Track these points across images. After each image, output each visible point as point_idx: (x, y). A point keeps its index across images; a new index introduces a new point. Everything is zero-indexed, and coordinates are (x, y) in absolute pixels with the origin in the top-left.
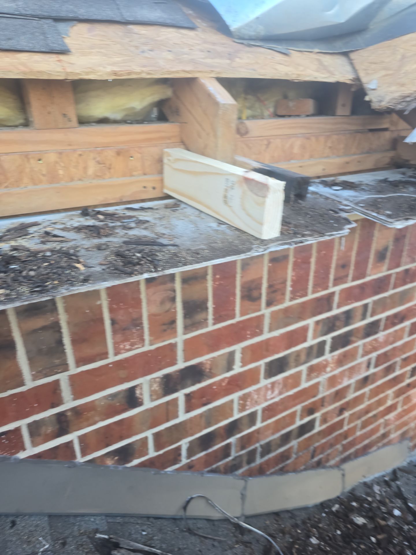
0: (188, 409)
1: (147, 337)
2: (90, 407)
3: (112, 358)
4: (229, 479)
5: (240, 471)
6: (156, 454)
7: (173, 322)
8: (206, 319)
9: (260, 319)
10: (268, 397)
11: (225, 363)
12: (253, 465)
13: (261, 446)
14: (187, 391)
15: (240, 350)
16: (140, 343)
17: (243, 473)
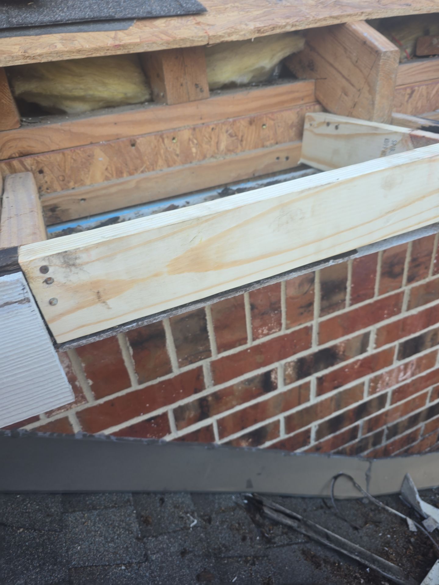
0: (320, 392)
1: (283, 321)
2: (229, 392)
3: (250, 344)
4: (354, 461)
5: (366, 453)
6: (287, 436)
7: (311, 304)
8: (344, 300)
9: (399, 297)
10: (400, 379)
11: (358, 345)
12: (378, 447)
13: (388, 428)
14: (320, 374)
15: (375, 331)
16: (277, 328)
17: (368, 454)
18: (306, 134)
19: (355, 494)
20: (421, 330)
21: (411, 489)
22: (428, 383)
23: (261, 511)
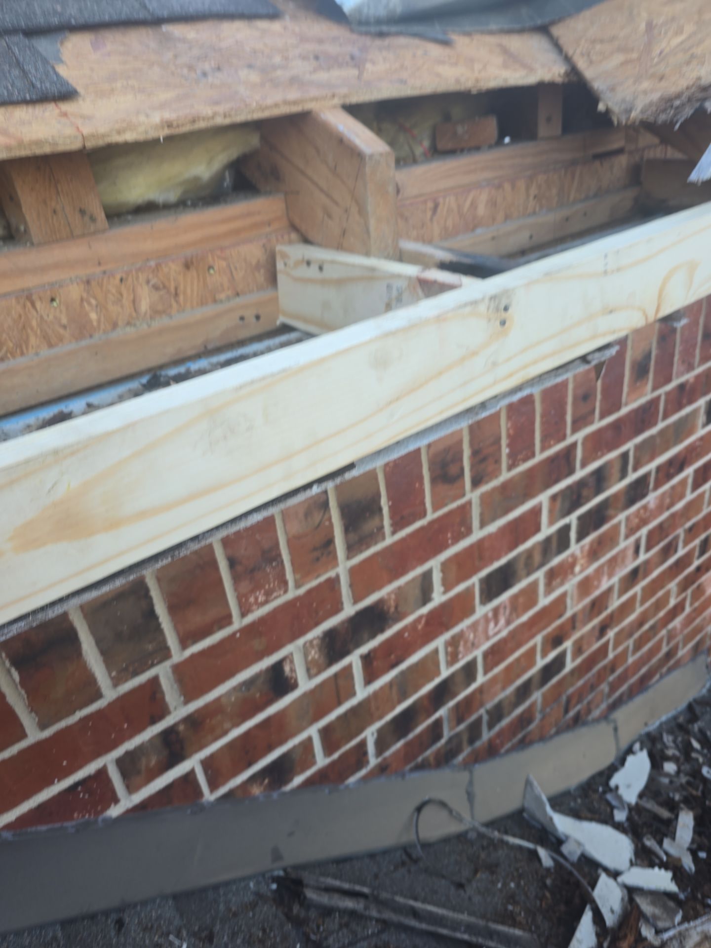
0: (369, 679)
1: (289, 576)
2: (215, 708)
3: (238, 623)
4: (445, 775)
5: (460, 758)
6: (328, 761)
7: (330, 542)
8: (381, 528)
9: (465, 510)
10: (491, 633)
11: (417, 592)
12: (478, 744)
13: (488, 712)
14: (364, 649)
15: (439, 567)
16: (280, 589)
17: (464, 760)
18: (281, 278)
19: (454, 828)
20: (506, 553)
21: (538, 799)
22: (534, 630)
23: (302, 897)
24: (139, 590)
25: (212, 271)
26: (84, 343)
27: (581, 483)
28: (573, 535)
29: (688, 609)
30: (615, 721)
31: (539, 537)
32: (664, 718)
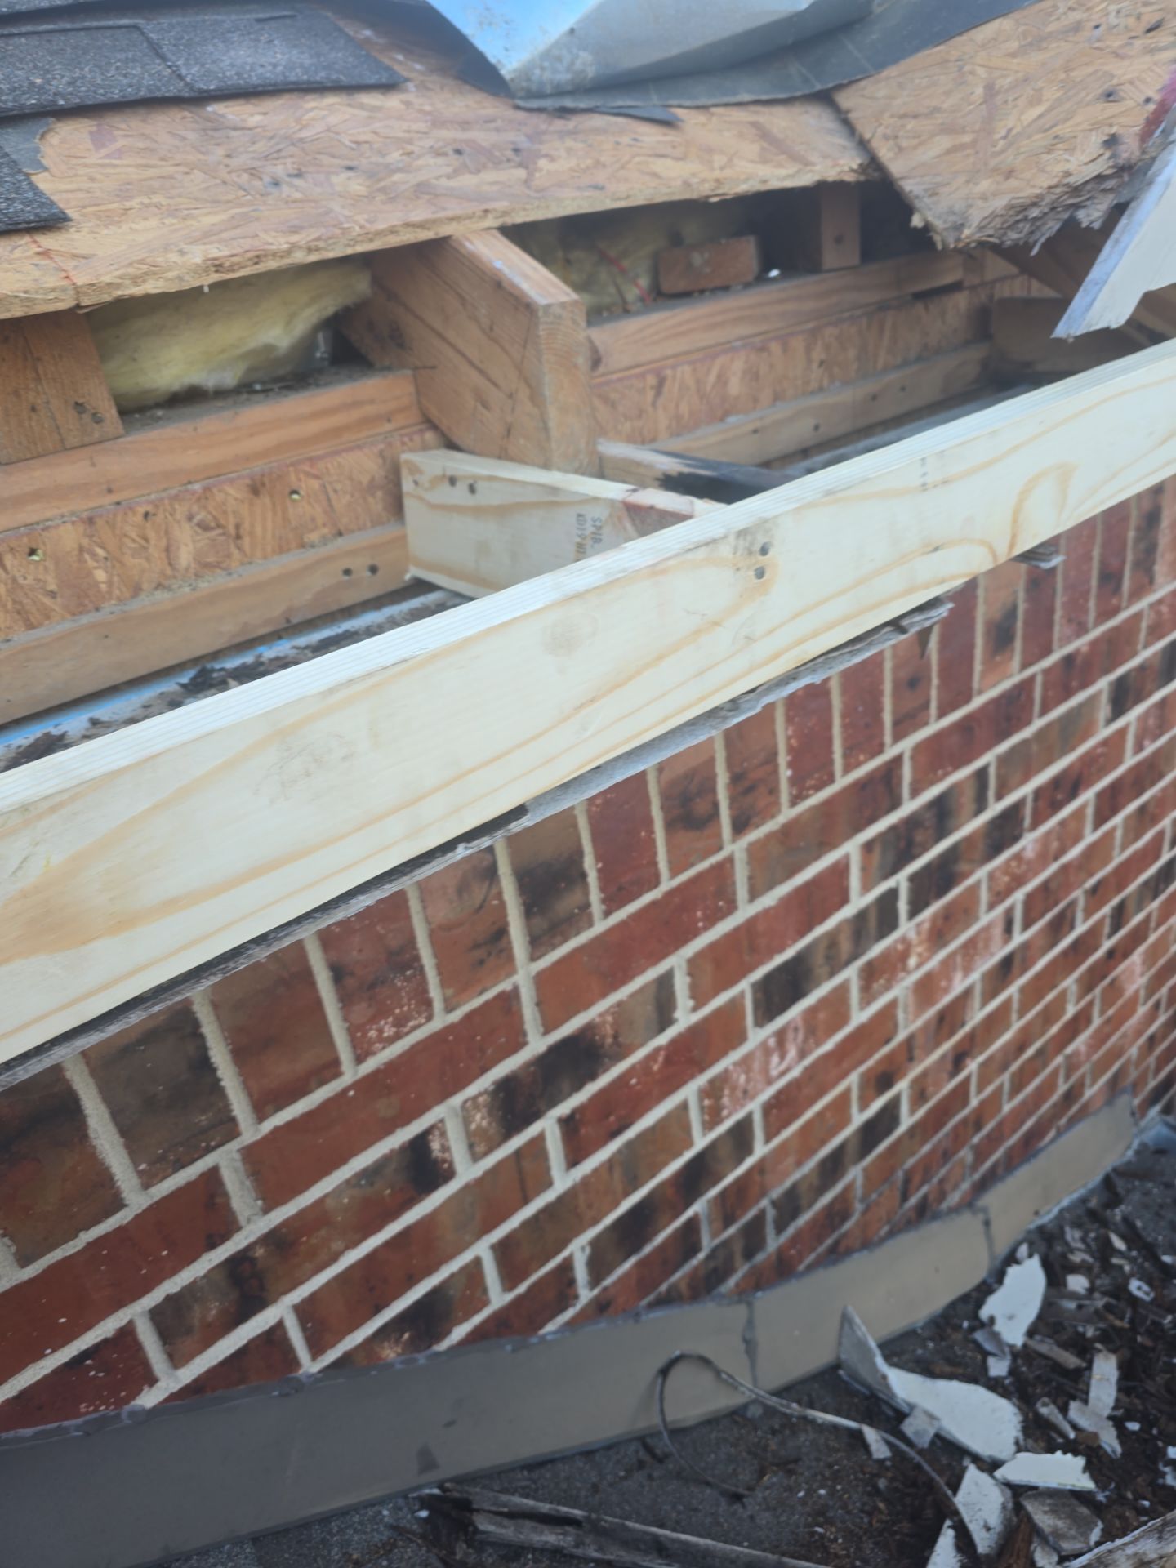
0: (574, 1158)
1: (435, 992)
2: (316, 1217)
3: (351, 1074)
4: (706, 1312)
5: (732, 1282)
6: (509, 1297)
7: (501, 933)
8: (587, 905)
9: (724, 870)
10: (774, 1073)
11: (648, 1010)
12: (760, 1258)
13: (774, 1203)
14: (565, 1108)
15: (684, 965)
16: (419, 1013)
17: (737, 1285)
18: (409, 504)
19: (725, 1401)
20: (795, 941)
21: (862, 1345)
22: (845, 1065)
23: (471, 1529)
24: (183, 1024)
25: (295, 496)
26: (85, 620)
27: (912, 822)
28: (903, 906)
29: (1097, 1021)
30: (985, 1210)
31: (847, 912)
32: (1065, 1202)
